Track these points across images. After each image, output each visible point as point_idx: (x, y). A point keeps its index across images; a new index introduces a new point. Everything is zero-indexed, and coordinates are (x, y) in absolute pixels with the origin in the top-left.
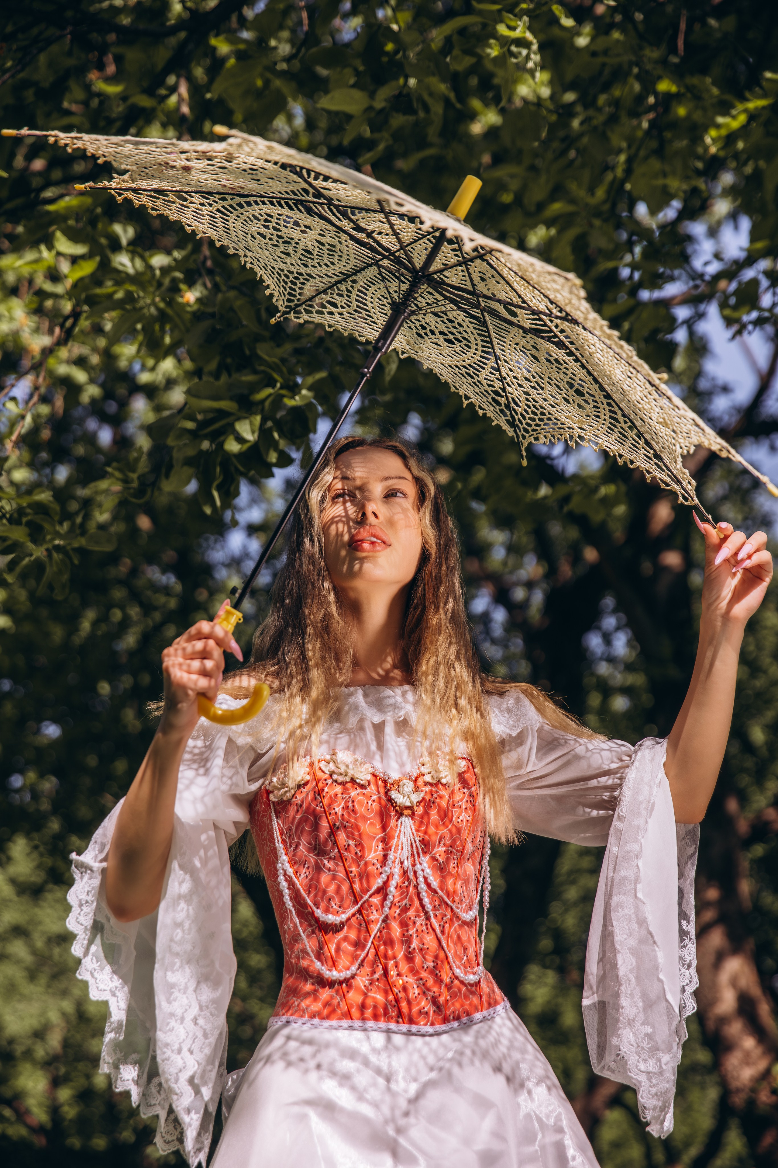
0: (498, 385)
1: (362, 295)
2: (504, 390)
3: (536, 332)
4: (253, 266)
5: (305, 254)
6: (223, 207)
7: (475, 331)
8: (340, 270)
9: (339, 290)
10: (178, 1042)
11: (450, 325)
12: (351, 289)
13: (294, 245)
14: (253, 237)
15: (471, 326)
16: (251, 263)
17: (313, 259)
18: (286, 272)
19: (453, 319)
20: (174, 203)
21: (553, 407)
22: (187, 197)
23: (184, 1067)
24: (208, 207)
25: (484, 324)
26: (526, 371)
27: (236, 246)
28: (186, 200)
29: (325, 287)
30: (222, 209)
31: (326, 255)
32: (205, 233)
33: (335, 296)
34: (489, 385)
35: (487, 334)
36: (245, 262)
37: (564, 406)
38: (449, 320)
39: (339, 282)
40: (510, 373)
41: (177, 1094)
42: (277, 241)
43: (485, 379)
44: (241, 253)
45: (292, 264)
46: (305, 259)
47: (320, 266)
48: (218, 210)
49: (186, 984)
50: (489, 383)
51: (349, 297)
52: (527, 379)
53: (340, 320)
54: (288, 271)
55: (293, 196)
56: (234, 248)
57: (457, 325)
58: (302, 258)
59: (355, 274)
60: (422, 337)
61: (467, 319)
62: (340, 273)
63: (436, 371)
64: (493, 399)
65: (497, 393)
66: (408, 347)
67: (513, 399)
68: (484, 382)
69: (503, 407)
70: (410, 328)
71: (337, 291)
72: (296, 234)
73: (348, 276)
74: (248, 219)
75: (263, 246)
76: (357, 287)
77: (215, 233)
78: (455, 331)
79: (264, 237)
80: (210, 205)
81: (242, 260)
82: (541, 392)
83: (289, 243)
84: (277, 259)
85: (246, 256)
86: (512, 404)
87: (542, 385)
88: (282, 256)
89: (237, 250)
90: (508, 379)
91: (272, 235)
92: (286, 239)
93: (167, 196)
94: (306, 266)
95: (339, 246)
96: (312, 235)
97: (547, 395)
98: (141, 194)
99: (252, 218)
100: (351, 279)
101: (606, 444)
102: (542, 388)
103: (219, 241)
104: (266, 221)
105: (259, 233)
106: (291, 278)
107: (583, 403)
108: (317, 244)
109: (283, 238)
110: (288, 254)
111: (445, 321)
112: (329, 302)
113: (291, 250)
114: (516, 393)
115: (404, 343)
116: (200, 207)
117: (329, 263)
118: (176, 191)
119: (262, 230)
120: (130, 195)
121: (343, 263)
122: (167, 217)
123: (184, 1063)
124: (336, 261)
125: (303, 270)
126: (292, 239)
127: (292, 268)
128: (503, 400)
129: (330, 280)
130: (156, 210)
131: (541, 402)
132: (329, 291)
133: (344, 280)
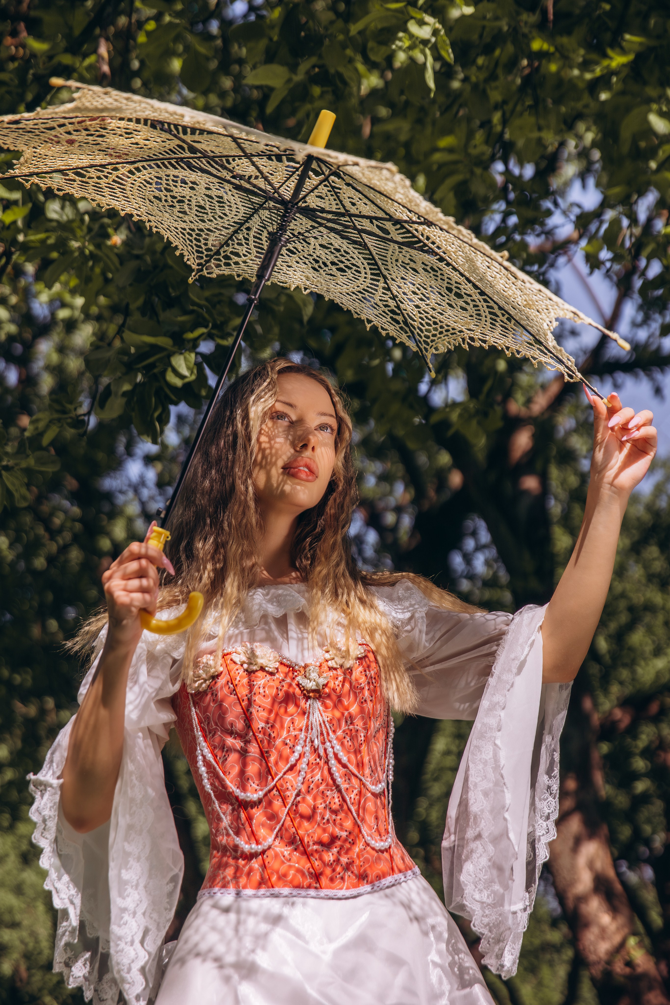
0: (392, 303)
1: (258, 241)
2: (398, 307)
3: (410, 245)
4: (159, 230)
5: (199, 209)
6: (117, 177)
7: (360, 256)
8: (233, 220)
9: (238, 239)
11: (338, 254)
12: (247, 236)
13: (187, 202)
14: (150, 201)
15: (356, 251)
16: (156, 227)
17: (207, 214)
18: (188, 230)
19: (338, 247)
20: (74, 181)
21: (442, 314)
22: (85, 173)
23: (137, 958)
24: (105, 180)
25: (365, 247)
26: (411, 286)
27: (139, 213)
28: (83, 176)
29: (226, 239)
30: (117, 179)
31: (217, 208)
32: (109, 205)
33: (236, 246)
34: (386, 306)
35: (371, 257)
36: (151, 227)
37: (449, 311)
38: (335, 249)
39: (236, 232)
40: (399, 290)
41: (129, 983)
42: (172, 201)
43: (381, 300)
44: (144, 218)
45: (191, 222)
46: (201, 214)
47: (216, 219)
48: (114, 181)
49: (137, 880)
50: (385, 303)
51: (248, 244)
52: (414, 293)
53: (246, 268)
54: (190, 229)
55: (174, 156)
56: (138, 215)
57: (343, 253)
58: (198, 214)
59: (246, 221)
60: (317, 271)
61: (350, 246)
62: (234, 222)
63: (337, 301)
64: (391, 318)
65: (392, 312)
66: (308, 283)
67: (408, 314)
68: (380, 303)
69: (402, 325)
70: (305, 263)
71: (236, 241)
72: (187, 192)
73: (242, 224)
74: (141, 185)
75: (162, 208)
76: (252, 233)
77: (117, 203)
78: (343, 259)
79: (160, 200)
80: (106, 177)
81: (147, 225)
82: (428, 302)
83: (183, 202)
84: (177, 219)
85: (149, 221)
86: (409, 320)
87: (427, 295)
88: (180, 215)
89: (140, 216)
90: (399, 296)
91: (166, 196)
92: (179, 198)
93: (68, 175)
94: (203, 221)
95: (225, 197)
96: (201, 189)
97: (433, 304)
98: (45, 177)
99: (145, 183)
100: (245, 227)
101: (493, 339)
102: (428, 298)
103: (123, 210)
104: (157, 183)
105: (155, 197)
106: (194, 236)
107: (464, 305)
108: (206, 198)
109: (176, 198)
110: (185, 213)
111: (333, 251)
112: (232, 253)
113: (186, 208)
114: (409, 308)
115: (304, 279)
116: (99, 181)
117: (222, 215)
118: (73, 169)
119: (157, 193)
120: (35, 179)
121: (234, 213)
122: (73, 195)
123: (136, 954)
124: (227, 212)
125: (201, 226)
126: (184, 197)
127: (192, 226)
128: (400, 318)
129: (227, 231)
130: (62, 190)
131: (431, 312)
132: (230, 242)
133: (239, 229)
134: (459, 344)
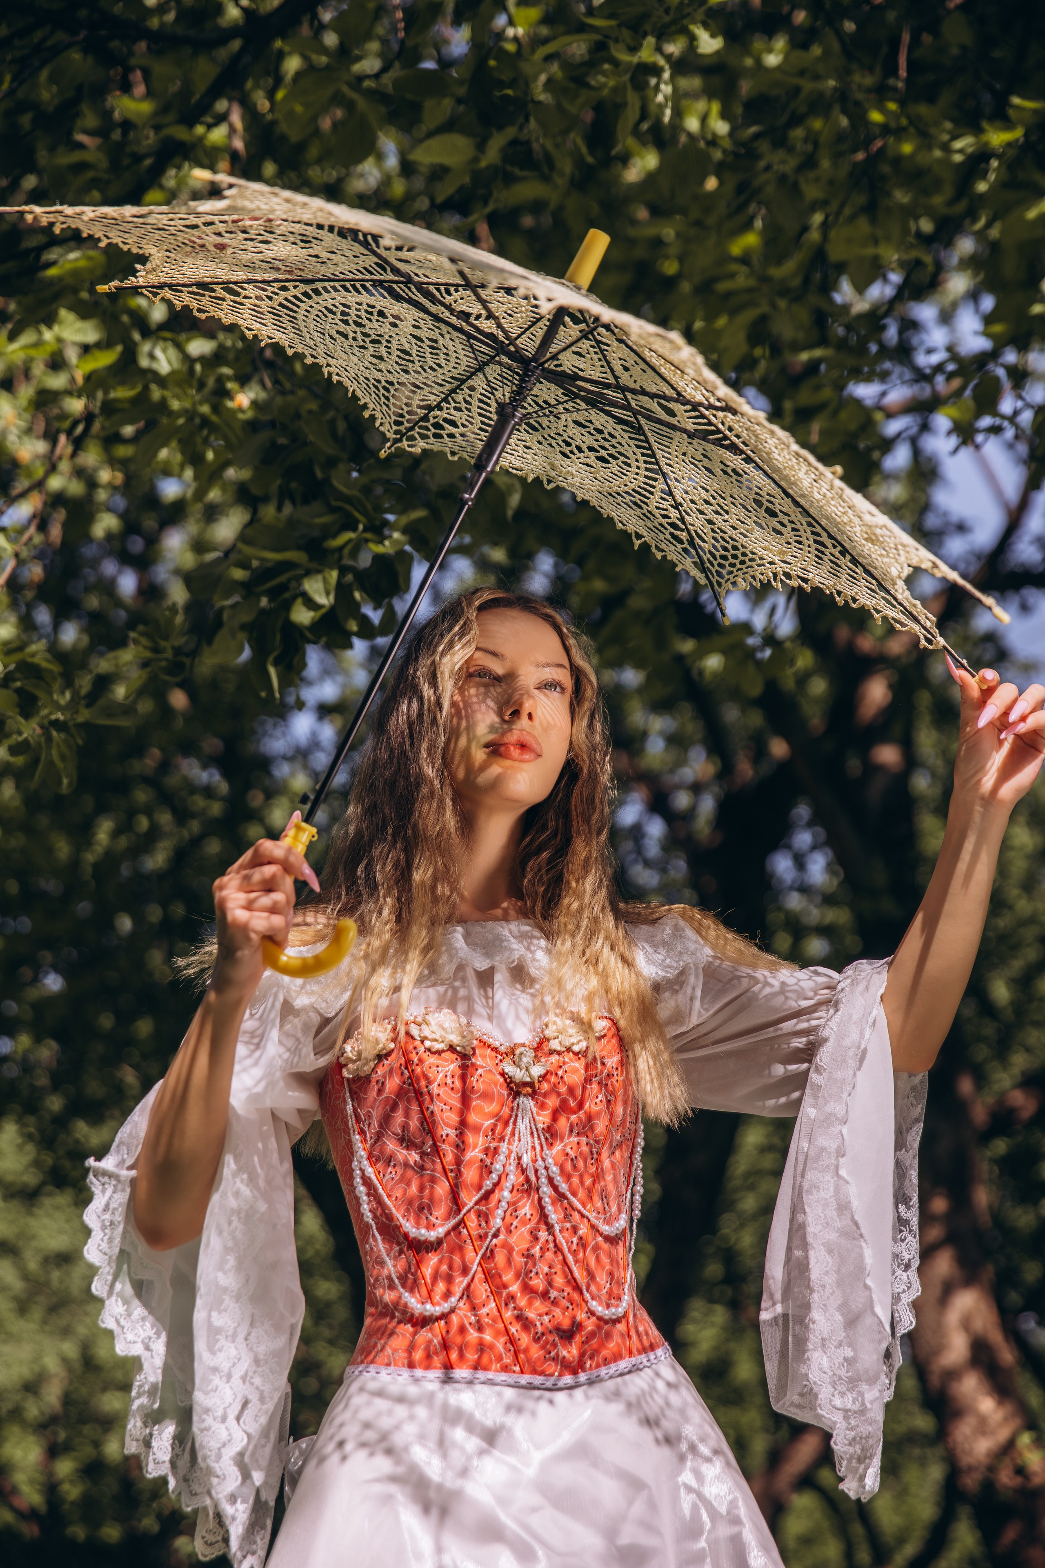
0: (674, 514)
1: (485, 407)
2: (682, 520)
3: (703, 435)
4: (341, 379)
5: (402, 355)
6: (286, 299)
7: (631, 443)
8: (450, 374)
9: (455, 402)
10: (223, 1406)
11: (599, 437)
12: (468, 399)
13: (385, 343)
14: (331, 337)
15: (626, 435)
16: (338, 374)
17: (413, 362)
18: (384, 383)
19: (601, 427)
20: (223, 299)
21: (746, 536)
22: (239, 290)
23: (230, 1441)
24: (268, 302)
25: (640, 430)
26: (703, 492)
27: (314, 353)
28: (237, 294)
29: (439, 399)
30: (285, 302)
31: (428, 355)
32: (271, 338)
33: (452, 411)
34: (665, 516)
35: (646, 445)
36: (330, 374)
37: (758, 533)
38: (596, 429)
39: (453, 391)
40: (685, 496)
41: (218, 1477)
42: (363, 341)
43: (657, 508)
44: (322, 361)
45: (389, 372)
46: (403, 362)
47: (425, 371)
48: (281, 305)
49: (235, 1328)
50: (663, 512)
51: (469, 410)
52: (707, 502)
53: (464, 444)
54: (387, 382)
55: (370, 277)
56: (312, 356)
57: (607, 436)
58: (399, 361)
59: (469, 378)
60: (568, 457)
61: (618, 427)
62: (452, 378)
63: (594, 502)
64: (672, 534)
65: (673, 525)
66: (553, 474)
67: (696, 531)
68: (656, 512)
69: (686, 545)
70: (551, 445)
71: (453, 405)
72: (386, 329)
73: (463, 382)
74: (320, 314)
75: (348, 349)
76: (477, 395)
77: (284, 336)
78: (606, 444)
79: (346, 336)
80: (270, 298)
81: (326, 370)
82: (726, 517)
83: (379, 342)
84: (369, 365)
85: (328, 365)
86: (697, 540)
87: (726, 508)
88: (374, 361)
89: (316, 358)
90: (685, 505)
91: (355, 332)
92: (373, 337)
93: (214, 291)
94: (406, 372)
95: (441, 341)
96: (406, 327)
97: (733, 521)
98: (181, 291)
99: (326, 312)
100: (466, 385)
101: (818, 579)
102: (727, 512)
103: (291, 347)
104: (343, 313)
105: (338, 332)
107: (779, 527)
108: (413, 341)
109: (369, 336)
110: (381, 358)
111: (592, 431)
112: (445, 420)
113: (383, 351)
114: (698, 523)
115: (548, 467)
116: (258, 303)
117: (434, 366)
118: (223, 283)
119: (342, 327)
120: (167, 293)
121: (452, 364)
122: (220, 319)
123: (230, 1435)
124: (443, 362)
125: (404, 378)
126: (380, 336)
127: (391, 378)
128: (684, 536)
129: (441, 389)
130: (204, 311)
131: (730, 532)
132: (444, 404)
133: (458, 387)
134: (769, 581)
